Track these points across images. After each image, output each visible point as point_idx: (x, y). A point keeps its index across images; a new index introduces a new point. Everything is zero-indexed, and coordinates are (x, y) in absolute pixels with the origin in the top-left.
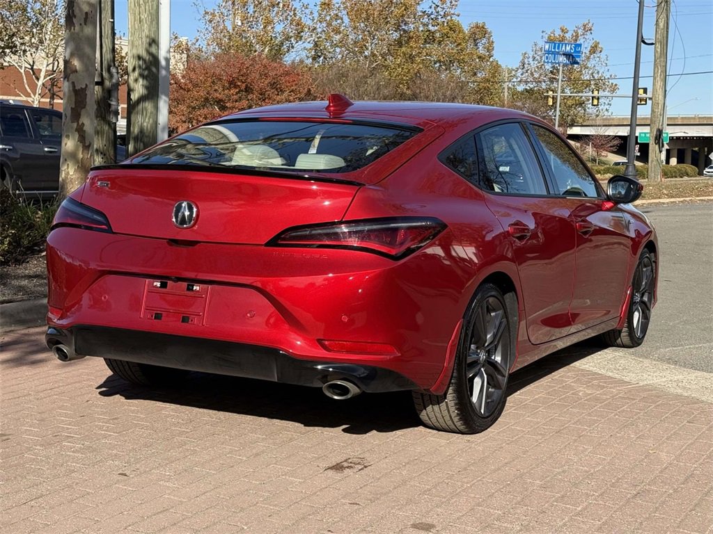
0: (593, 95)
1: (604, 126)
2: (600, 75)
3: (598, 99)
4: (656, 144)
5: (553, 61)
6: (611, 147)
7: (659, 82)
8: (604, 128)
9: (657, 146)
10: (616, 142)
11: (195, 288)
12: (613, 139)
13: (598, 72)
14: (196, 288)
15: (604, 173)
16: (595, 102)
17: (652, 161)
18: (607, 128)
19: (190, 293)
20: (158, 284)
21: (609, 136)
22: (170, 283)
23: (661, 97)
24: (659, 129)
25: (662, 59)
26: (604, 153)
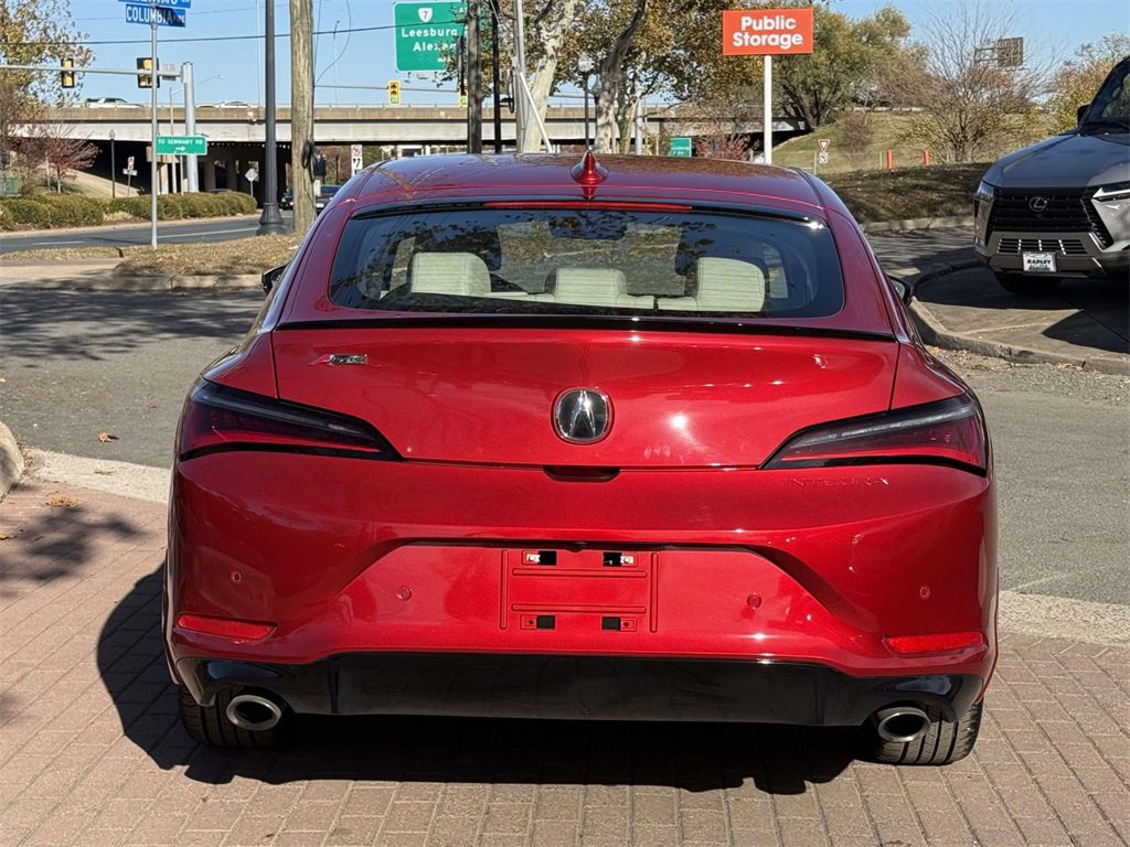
0: (63, 69)
1: (66, 122)
2: (58, 32)
3: (72, 76)
4: (305, 167)
5: (141, 20)
6: (82, 160)
7: (303, 61)
8: (67, 125)
9: (306, 170)
10: (90, 152)
11: (623, 559)
12: (85, 145)
13: (55, 27)
14: (627, 559)
15: (113, 211)
16: (68, 81)
17: (300, 197)
18: (72, 125)
19: (611, 571)
20: (535, 558)
21: (77, 140)
22: (561, 553)
23: (307, 87)
24: (308, 142)
25: (305, 20)
26: (70, 172)
